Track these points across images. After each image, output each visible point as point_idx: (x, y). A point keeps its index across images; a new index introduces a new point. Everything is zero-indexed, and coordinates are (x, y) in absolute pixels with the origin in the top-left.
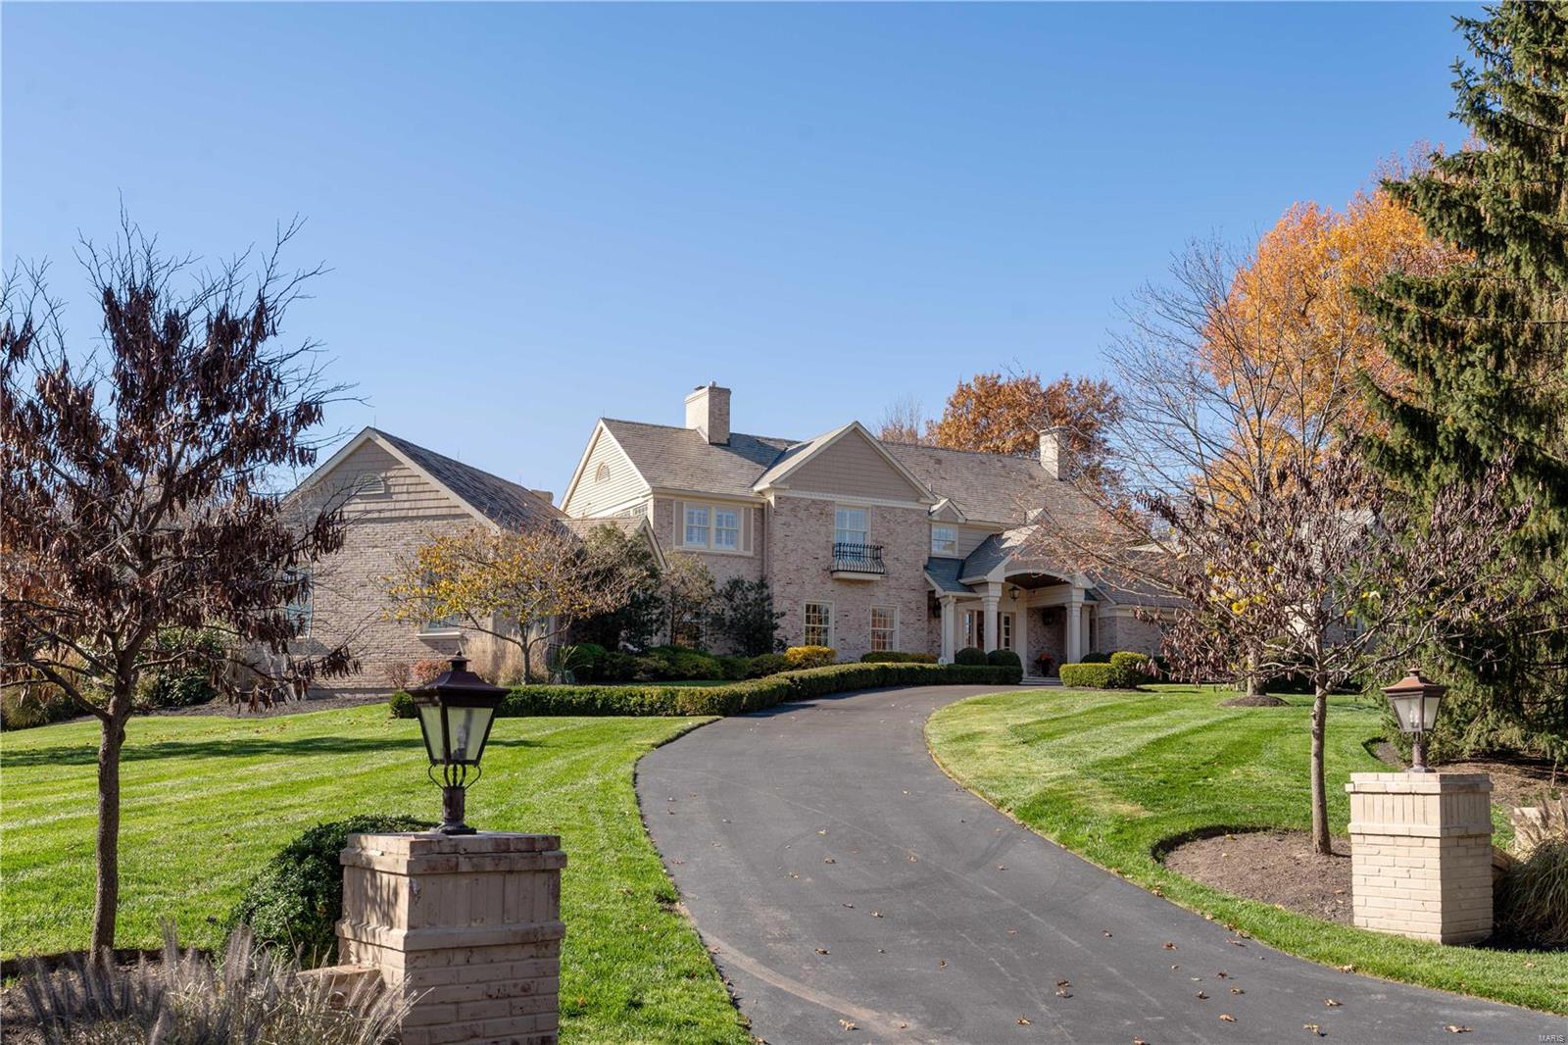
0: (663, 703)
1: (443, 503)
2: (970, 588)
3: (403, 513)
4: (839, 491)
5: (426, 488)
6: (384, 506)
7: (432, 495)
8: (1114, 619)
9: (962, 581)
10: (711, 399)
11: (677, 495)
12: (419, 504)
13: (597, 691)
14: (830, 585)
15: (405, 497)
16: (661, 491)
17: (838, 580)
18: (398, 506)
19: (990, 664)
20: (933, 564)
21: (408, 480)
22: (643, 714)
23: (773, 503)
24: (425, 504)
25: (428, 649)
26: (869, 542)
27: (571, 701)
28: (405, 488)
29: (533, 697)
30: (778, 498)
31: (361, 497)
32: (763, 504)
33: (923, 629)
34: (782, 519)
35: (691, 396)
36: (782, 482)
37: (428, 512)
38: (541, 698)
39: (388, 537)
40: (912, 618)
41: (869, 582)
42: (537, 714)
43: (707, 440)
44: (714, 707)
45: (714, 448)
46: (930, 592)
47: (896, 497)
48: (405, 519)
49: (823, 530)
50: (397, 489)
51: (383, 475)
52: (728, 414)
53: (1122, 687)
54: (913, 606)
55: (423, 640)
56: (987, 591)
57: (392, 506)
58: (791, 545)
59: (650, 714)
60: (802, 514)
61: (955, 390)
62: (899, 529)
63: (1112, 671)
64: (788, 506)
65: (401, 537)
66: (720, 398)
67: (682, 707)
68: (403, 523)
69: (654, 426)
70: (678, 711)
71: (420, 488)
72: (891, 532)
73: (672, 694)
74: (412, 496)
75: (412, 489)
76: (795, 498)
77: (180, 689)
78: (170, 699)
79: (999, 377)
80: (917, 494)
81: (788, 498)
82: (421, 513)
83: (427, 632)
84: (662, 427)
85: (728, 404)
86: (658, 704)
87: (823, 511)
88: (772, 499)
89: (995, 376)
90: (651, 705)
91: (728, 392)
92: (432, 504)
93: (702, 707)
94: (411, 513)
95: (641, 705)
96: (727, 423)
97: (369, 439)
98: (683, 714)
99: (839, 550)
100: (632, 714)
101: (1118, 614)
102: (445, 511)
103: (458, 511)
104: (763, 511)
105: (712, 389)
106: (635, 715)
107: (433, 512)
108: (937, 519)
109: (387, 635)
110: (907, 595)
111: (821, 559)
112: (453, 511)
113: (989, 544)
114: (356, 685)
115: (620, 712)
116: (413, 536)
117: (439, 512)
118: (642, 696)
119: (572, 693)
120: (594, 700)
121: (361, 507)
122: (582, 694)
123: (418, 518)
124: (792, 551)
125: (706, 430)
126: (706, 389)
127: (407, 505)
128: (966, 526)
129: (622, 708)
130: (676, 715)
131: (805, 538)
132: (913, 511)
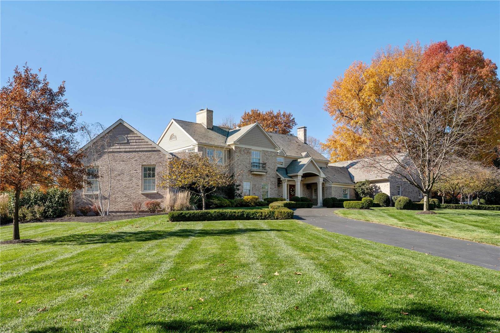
0: (269, 215)
1: (149, 146)
2: (291, 177)
3: (134, 150)
4: (253, 145)
5: (143, 141)
6: (127, 147)
7: (145, 143)
8: (331, 187)
9: (288, 175)
10: (207, 113)
11: (205, 145)
12: (140, 147)
13: (244, 211)
14: (250, 176)
15: (135, 144)
16: (200, 144)
17: (253, 174)
18: (132, 147)
19: (301, 201)
20: (279, 169)
21: (136, 138)
22: (262, 219)
23: (234, 149)
24: (143, 146)
25: (145, 197)
26: (261, 162)
27: (235, 215)
28: (135, 141)
29: (221, 214)
30: (235, 147)
31: (118, 144)
32: (230, 149)
33: (276, 190)
34: (236, 154)
35: (198, 113)
36: (237, 142)
37: (144, 149)
38: (224, 214)
39: (128, 158)
40: (273, 187)
41: (261, 175)
42: (222, 220)
43: (206, 127)
44: (289, 216)
45: (209, 130)
46: (278, 178)
47: (268, 148)
48: (135, 151)
49: (248, 158)
50: (132, 141)
51: (126, 136)
52: (212, 119)
53: (366, 208)
54: (274, 183)
55: (143, 194)
56: (297, 178)
57: (130, 147)
58: (239, 163)
59: (264, 219)
60: (242, 153)
61: (243, 114)
62: (269, 158)
63: (363, 204)
64: (238, 150)
65: (133, 158)
66: (210, 113)
67: (277, 217)
68: (134, 153)
69: (189, 122)
70: (275, 218)
71: (140, 141)
72: (267, 159)
73: (273, 213)
74: (137, 144)
75: (137, 141)
76: (240, 147)
77: (52, 212)
78: (47, 216)
79: (258, 110)
80: (274, 147)
81: (238, 147)
82: (141, 149)
83: (143, 191)
84: (191, 123)
85: (212, 115)
86: (268, 216)
87: (248, 152)
88: (234, 148)
89: (257, 110)
90: (265, 216)
91: (212, 111)
92: (145, 146)
93: (285, 217)
94: (137, 150)
95: (261, 216)
96: (212, 122)
97: (121, 123)
98: (277, 219)
99: (253, 165)
100: (257, 219)
101: (333, 185)
102: (150, 149)
103: (155, 149)
104: (230, 151)
105: (207, 110)
106: (259, 220)
107: (146, 149)
108: (279, 155)
109: (128, 192)
110: (272, 179)
111: (248, 167)
112: (153, 149)
113: (294, 163)
114: (117, 210)
115: (253, 219)
116: (138, 158)
117: (148, 149)
118: (262, 213)
119: (235, 212)
120: (243, 214)
121: (118, 147)
122: (238, 213)
123: (140, 151)
124: (240, 164)
125: (206, 124)
126: (206, 110)
127: (136, 147)
128: (287, 157)
129: (254, 217)
130: (275, 219)
131: (243, 160)
132: (273, 152)
